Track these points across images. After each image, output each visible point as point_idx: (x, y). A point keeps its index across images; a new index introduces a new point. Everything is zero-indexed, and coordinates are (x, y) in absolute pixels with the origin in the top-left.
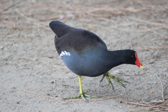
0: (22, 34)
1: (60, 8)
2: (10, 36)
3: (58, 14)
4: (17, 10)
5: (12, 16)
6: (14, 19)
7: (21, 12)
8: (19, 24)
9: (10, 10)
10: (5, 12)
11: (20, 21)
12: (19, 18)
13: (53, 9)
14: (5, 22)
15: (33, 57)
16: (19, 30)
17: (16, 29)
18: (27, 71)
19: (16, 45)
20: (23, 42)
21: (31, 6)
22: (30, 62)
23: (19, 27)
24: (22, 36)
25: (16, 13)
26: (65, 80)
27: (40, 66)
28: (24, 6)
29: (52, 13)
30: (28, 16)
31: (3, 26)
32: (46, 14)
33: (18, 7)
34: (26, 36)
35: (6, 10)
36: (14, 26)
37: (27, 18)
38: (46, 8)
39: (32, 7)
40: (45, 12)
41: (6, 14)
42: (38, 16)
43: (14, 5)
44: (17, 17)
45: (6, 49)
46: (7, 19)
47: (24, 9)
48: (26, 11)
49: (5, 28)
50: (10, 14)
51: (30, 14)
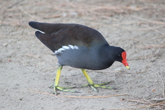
0: (25, 31)
1: (64, 6)
2: (13, 33)
3: (62, 12)
4: (21, 8)
5: (16, 14)
6: (18, 17)
7: (25, 10)
8: (23, 22)
9: (14, 8)
10: (9, 10)
11: (24, 19)
12: (23, 16)
13: (56, 7)
14: (9, 19)
15: (36, 54)
16: (23, 27)
17: (19, 26)
18: (30, 68)
19: (20, 42)
20: (27, 39)
21: (34, 4)
22: (33, 60)
23: (23, 24)
24: (26, 34)
25: (20, 11)
26: (67, 77)
27: (43, 63)
28: (27, 4)
29: (55, 11)
30: (32, 14)
31: (7, 23)
32: (49, 12)
33: (21, 5)
34: (29, 33)
35: (10, 8)
36: (18, 23)
37: (30, 16)
38: (49, 6)
39: (36, 5)
40: (48, 10)
41: (10, 12)
42: (41, 14)
43: (18, 3)
44: (20, 14)
45: (10, 46)
46: (11, 17)
47: (27, 7)
48: (30, 9)
49: (9, 25)
50: (14, 12)
51: (33, 12)
